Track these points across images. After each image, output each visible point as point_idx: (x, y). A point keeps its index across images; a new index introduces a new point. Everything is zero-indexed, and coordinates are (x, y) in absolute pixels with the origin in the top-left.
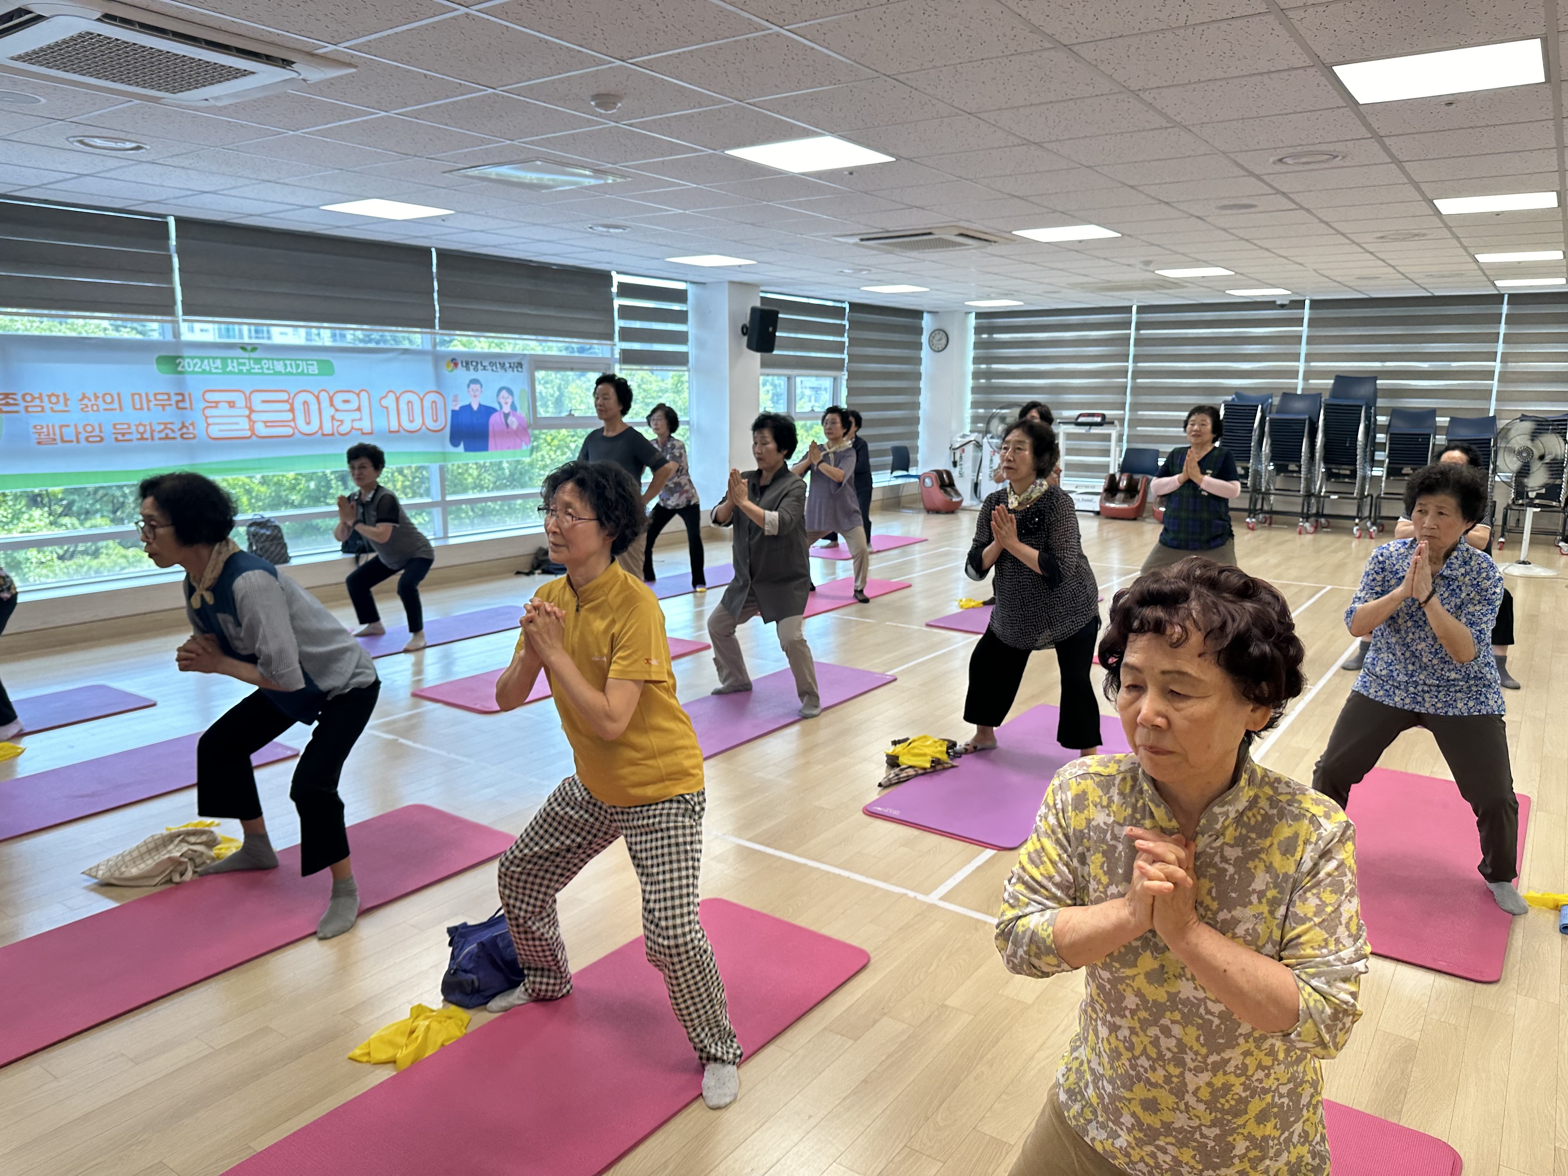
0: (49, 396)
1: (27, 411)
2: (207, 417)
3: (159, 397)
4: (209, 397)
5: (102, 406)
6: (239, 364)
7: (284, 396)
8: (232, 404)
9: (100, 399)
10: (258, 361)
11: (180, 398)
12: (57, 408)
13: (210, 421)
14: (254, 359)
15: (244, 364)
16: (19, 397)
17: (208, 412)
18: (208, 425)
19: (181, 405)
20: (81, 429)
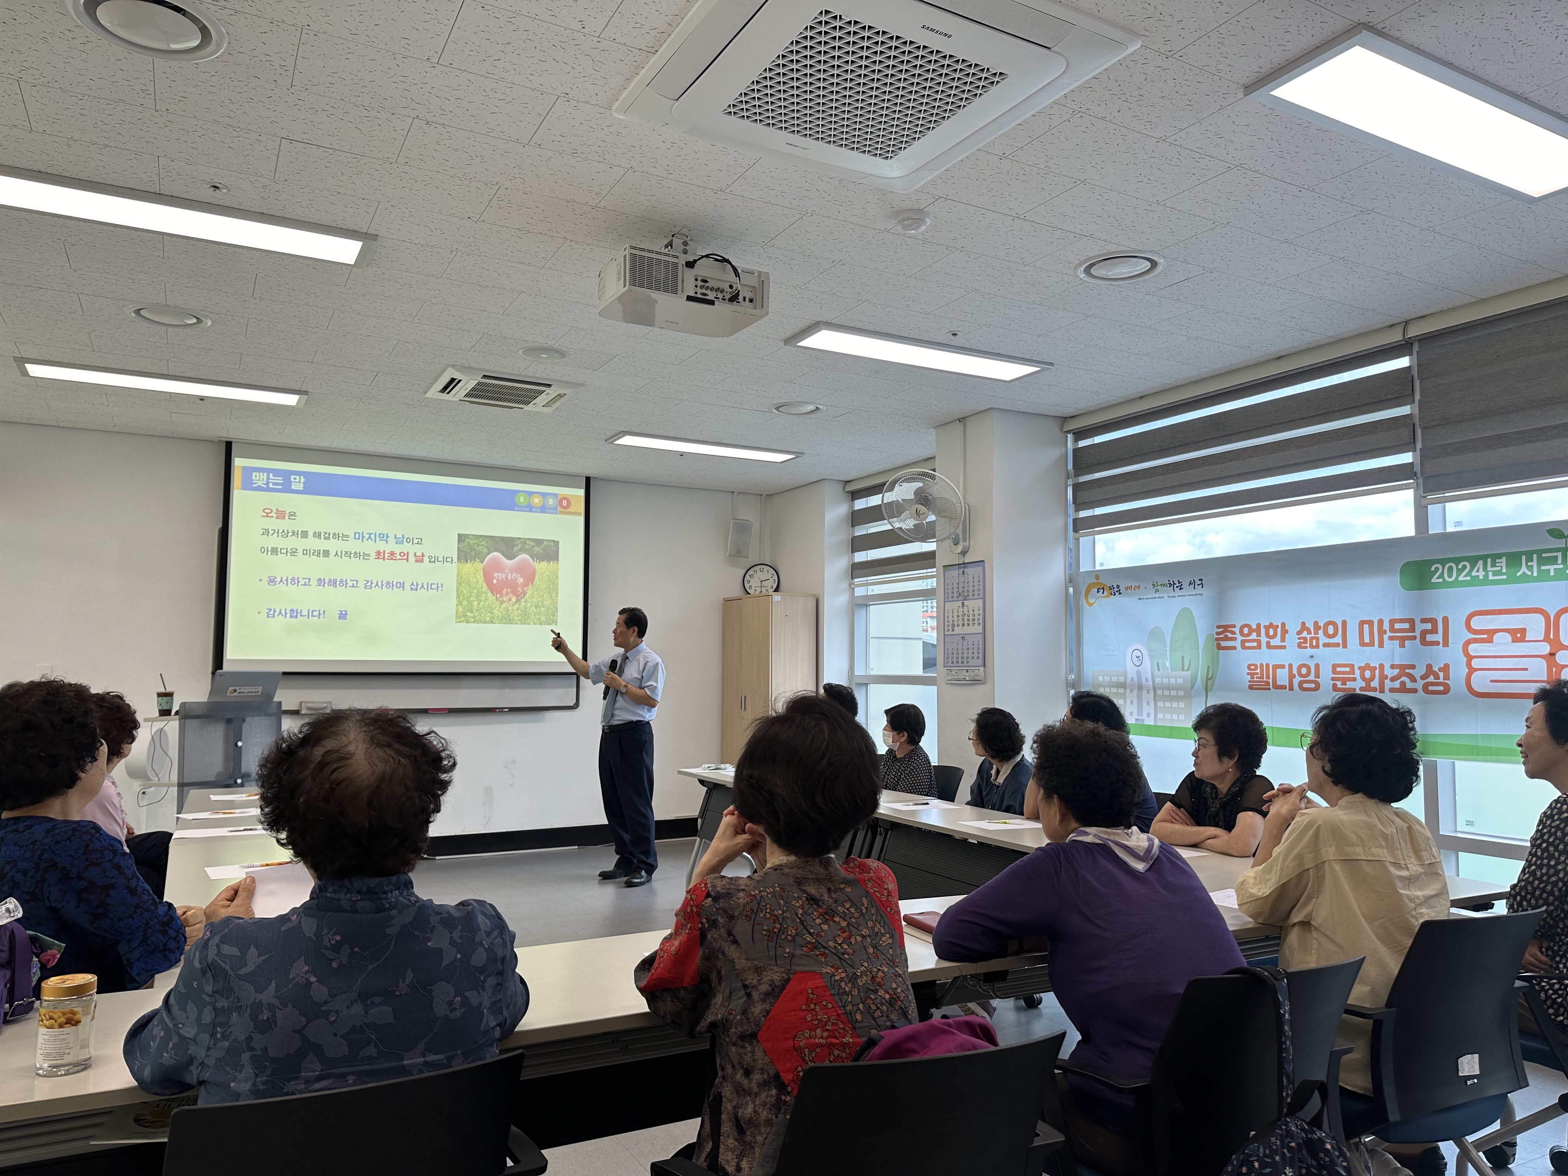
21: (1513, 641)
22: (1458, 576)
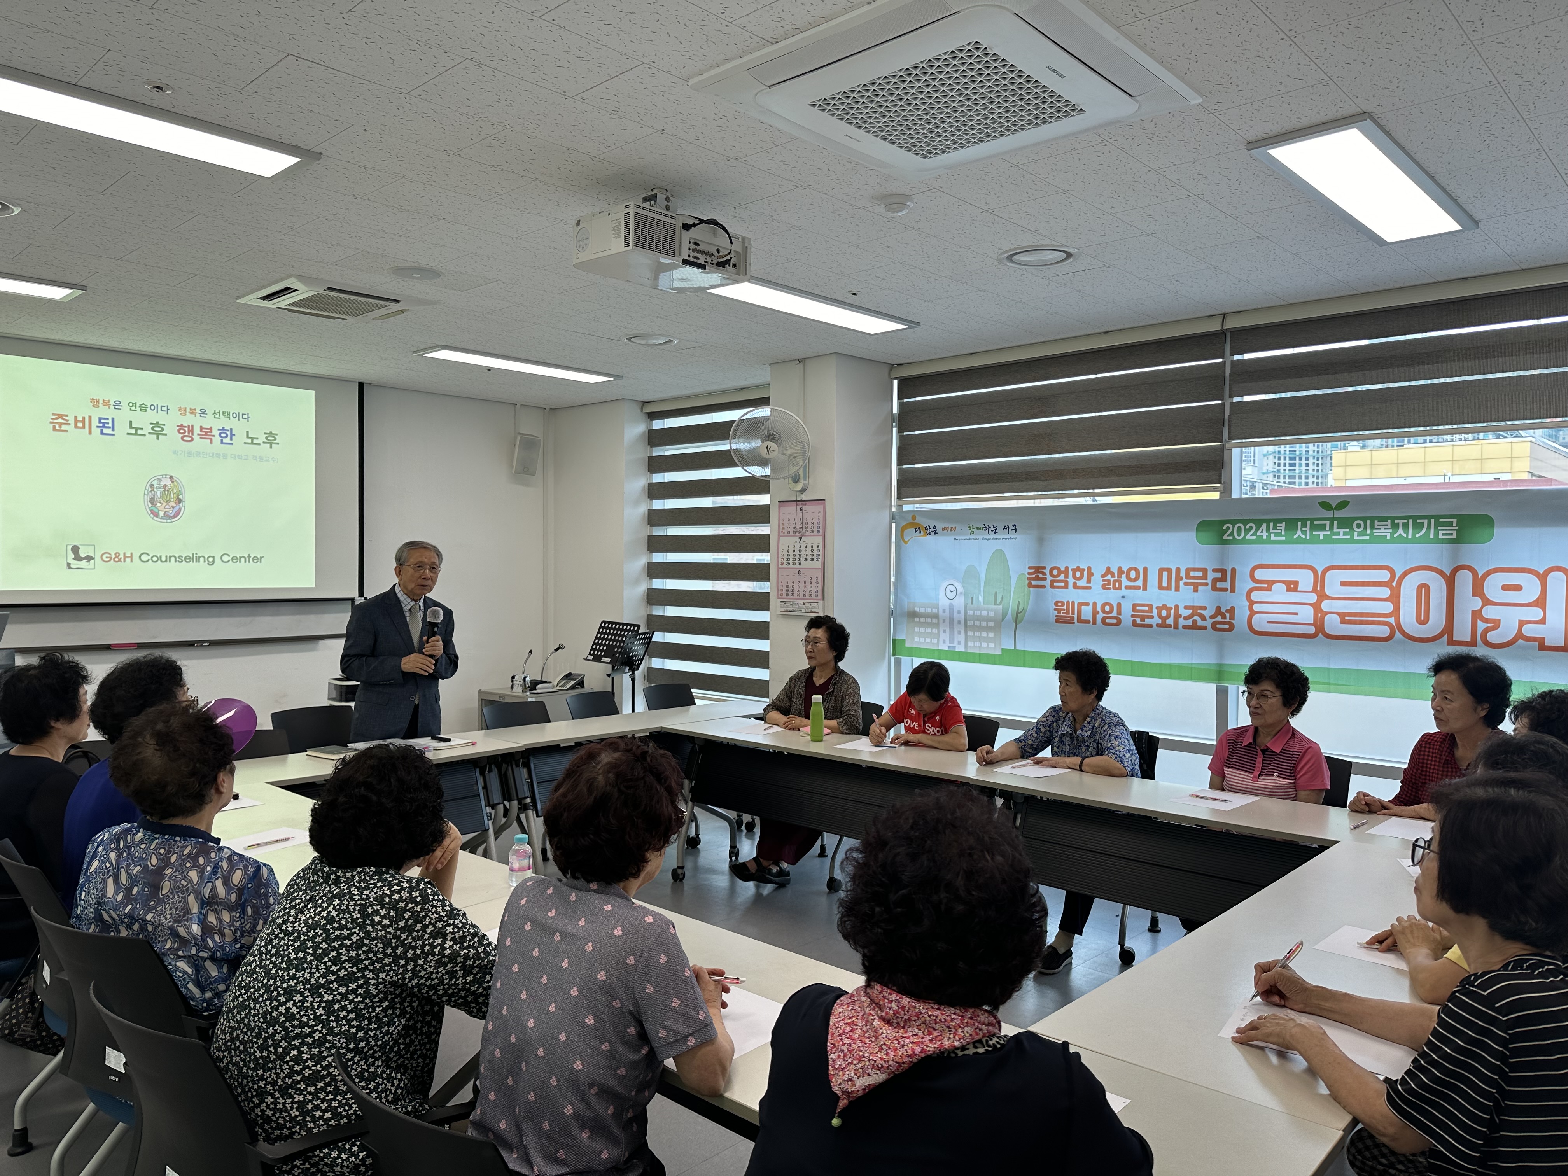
0: (1074, 571)
1: (1052, 586)
2: (1252, 603)
3: (1192, 574)
4: (1260, 574)
5: (1125, 582)
6: (1314, 528)
7: (1385, 576)
8: (1292, 586)
9: (1124, 576)
10: (1346, 523)
11: (1219, 575)
12: (1080, 583)
13: (1256, 607)
14: (1336, 519)
15: (1323, 528)
16: (1047, 571)
17: (1255, 596)
18: (1253, 613)
19: (1219, 585)
20: (1099, 609)
21: (1288, 591)
22: (1245, 536)
